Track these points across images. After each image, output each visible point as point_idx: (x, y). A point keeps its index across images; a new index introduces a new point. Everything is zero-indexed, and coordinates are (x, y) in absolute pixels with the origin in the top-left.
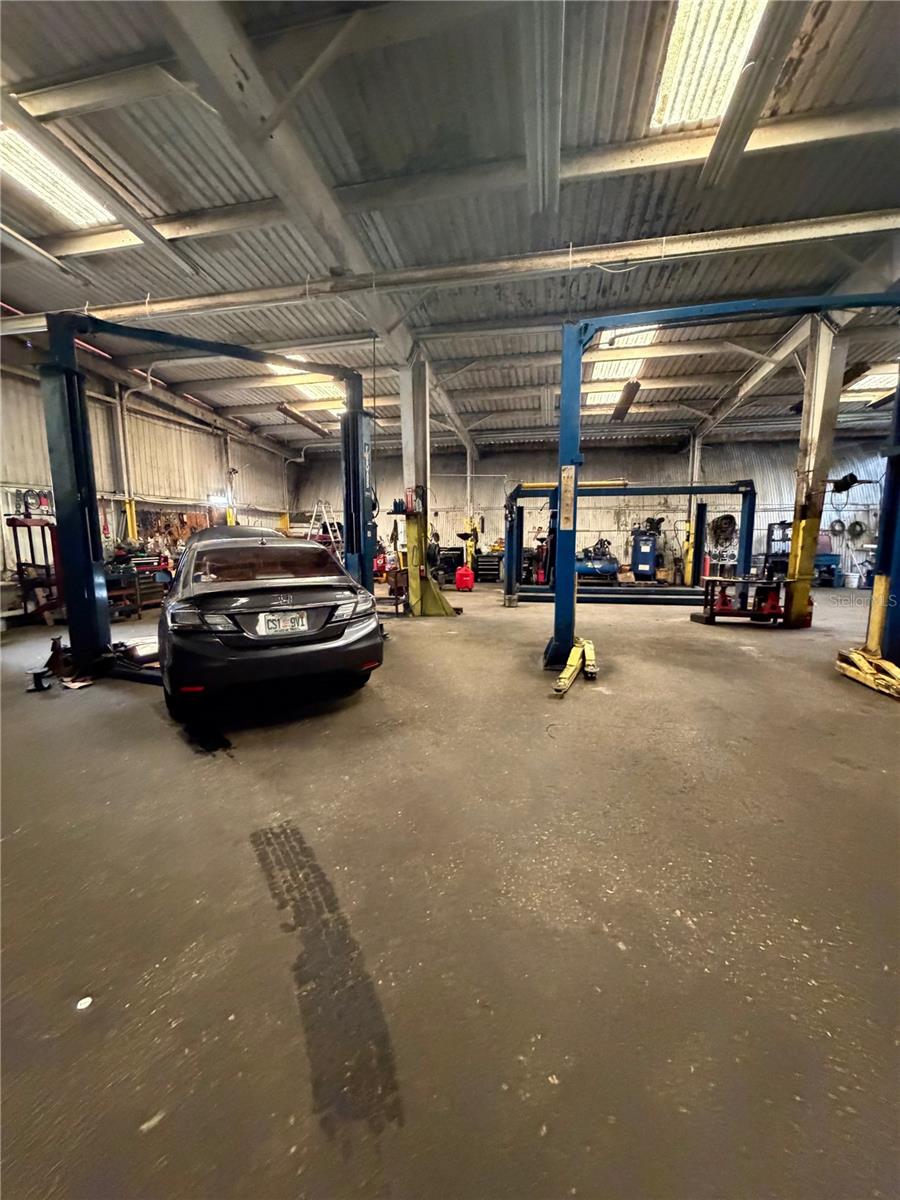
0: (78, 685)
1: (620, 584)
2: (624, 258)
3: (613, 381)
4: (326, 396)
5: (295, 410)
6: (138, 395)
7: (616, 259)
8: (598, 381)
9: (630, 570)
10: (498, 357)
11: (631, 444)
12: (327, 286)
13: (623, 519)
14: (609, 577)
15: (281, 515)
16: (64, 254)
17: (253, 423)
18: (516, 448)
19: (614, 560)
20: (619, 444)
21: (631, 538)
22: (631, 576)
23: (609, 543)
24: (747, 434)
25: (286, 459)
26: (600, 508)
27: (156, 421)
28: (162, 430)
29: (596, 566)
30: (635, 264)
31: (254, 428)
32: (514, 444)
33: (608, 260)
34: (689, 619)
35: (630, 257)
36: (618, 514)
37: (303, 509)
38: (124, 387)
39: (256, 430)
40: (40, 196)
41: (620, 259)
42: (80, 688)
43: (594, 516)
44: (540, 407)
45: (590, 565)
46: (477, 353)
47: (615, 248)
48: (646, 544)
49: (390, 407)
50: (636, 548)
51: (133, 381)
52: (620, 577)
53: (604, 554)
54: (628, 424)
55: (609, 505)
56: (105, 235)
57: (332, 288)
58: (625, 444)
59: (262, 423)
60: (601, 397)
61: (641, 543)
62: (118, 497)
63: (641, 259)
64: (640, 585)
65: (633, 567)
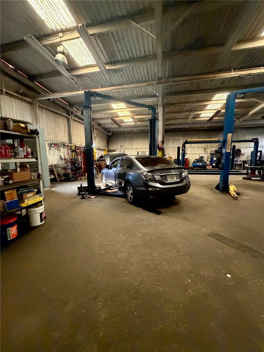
0: (94, 197)
1: (207, 169)
2: (249, 73)
3: (212, 110)
4: (125, 115)
5: (116, 119)
6: (75, 116)
7: (246, 74)
8: (207, 110)
9: (210, 165)
10: (181, 103)
11: (208, 128)
12: (156, 83)
13: (206, 150)
14: (204, 167)
15: (104, 150)
16: (73, 74)
17: (99, 123)
18: (173, 130)
19: (205, 162)
20: (205, 128)
21: (210, 156)
22: (211, 167)
23: (204, 157)
24: (243, 125)
25: (106, 134)
26: (199, 147)
27: (78, 123)
28: (79, 125)
29: (200, 164)
30: (252, 75)
31: (99, 125)
32: (173, 129)
33: (244, 74)
34: (242, 179)
35: (251, 73)
36: (205, 149)
37: (110, 148)
38: (72, 113)
39: (100, 125)
40: (74, 57)
41: (247, 73)
42: (95, 198)
43: (198, 150)
44: (188, 118)
45: (198, 164)
46: (175, 102)
47: (246, 70)
48: (215, 158)
49: (142, 118)
50: (212, 159)
51: (74, 112)
52: (208, 167)
53: (202, 161)
54: (211, 122)
55: (202, 146)
56: (87, 69)
57: (157, 83)
58: (206, 128)
59: (102, 123)
60: (206, 114)
61: (214, 157)
62: (71, 145)
63: (254, 73)
64: (213, 170)
65: (211, 164)
